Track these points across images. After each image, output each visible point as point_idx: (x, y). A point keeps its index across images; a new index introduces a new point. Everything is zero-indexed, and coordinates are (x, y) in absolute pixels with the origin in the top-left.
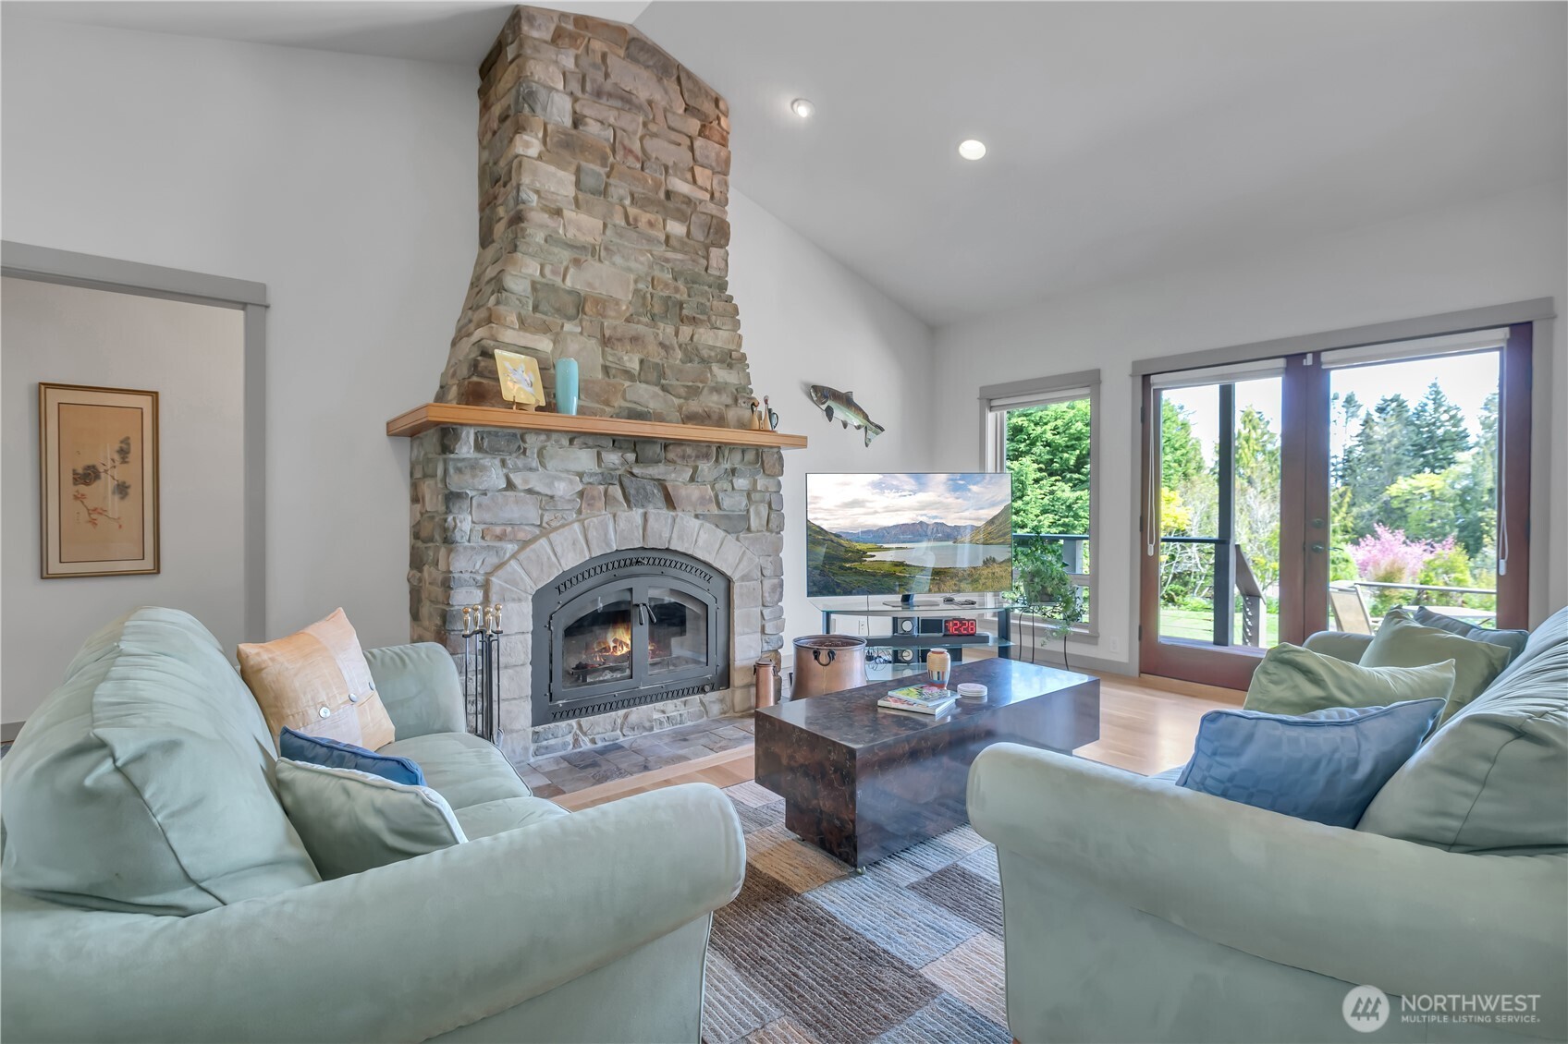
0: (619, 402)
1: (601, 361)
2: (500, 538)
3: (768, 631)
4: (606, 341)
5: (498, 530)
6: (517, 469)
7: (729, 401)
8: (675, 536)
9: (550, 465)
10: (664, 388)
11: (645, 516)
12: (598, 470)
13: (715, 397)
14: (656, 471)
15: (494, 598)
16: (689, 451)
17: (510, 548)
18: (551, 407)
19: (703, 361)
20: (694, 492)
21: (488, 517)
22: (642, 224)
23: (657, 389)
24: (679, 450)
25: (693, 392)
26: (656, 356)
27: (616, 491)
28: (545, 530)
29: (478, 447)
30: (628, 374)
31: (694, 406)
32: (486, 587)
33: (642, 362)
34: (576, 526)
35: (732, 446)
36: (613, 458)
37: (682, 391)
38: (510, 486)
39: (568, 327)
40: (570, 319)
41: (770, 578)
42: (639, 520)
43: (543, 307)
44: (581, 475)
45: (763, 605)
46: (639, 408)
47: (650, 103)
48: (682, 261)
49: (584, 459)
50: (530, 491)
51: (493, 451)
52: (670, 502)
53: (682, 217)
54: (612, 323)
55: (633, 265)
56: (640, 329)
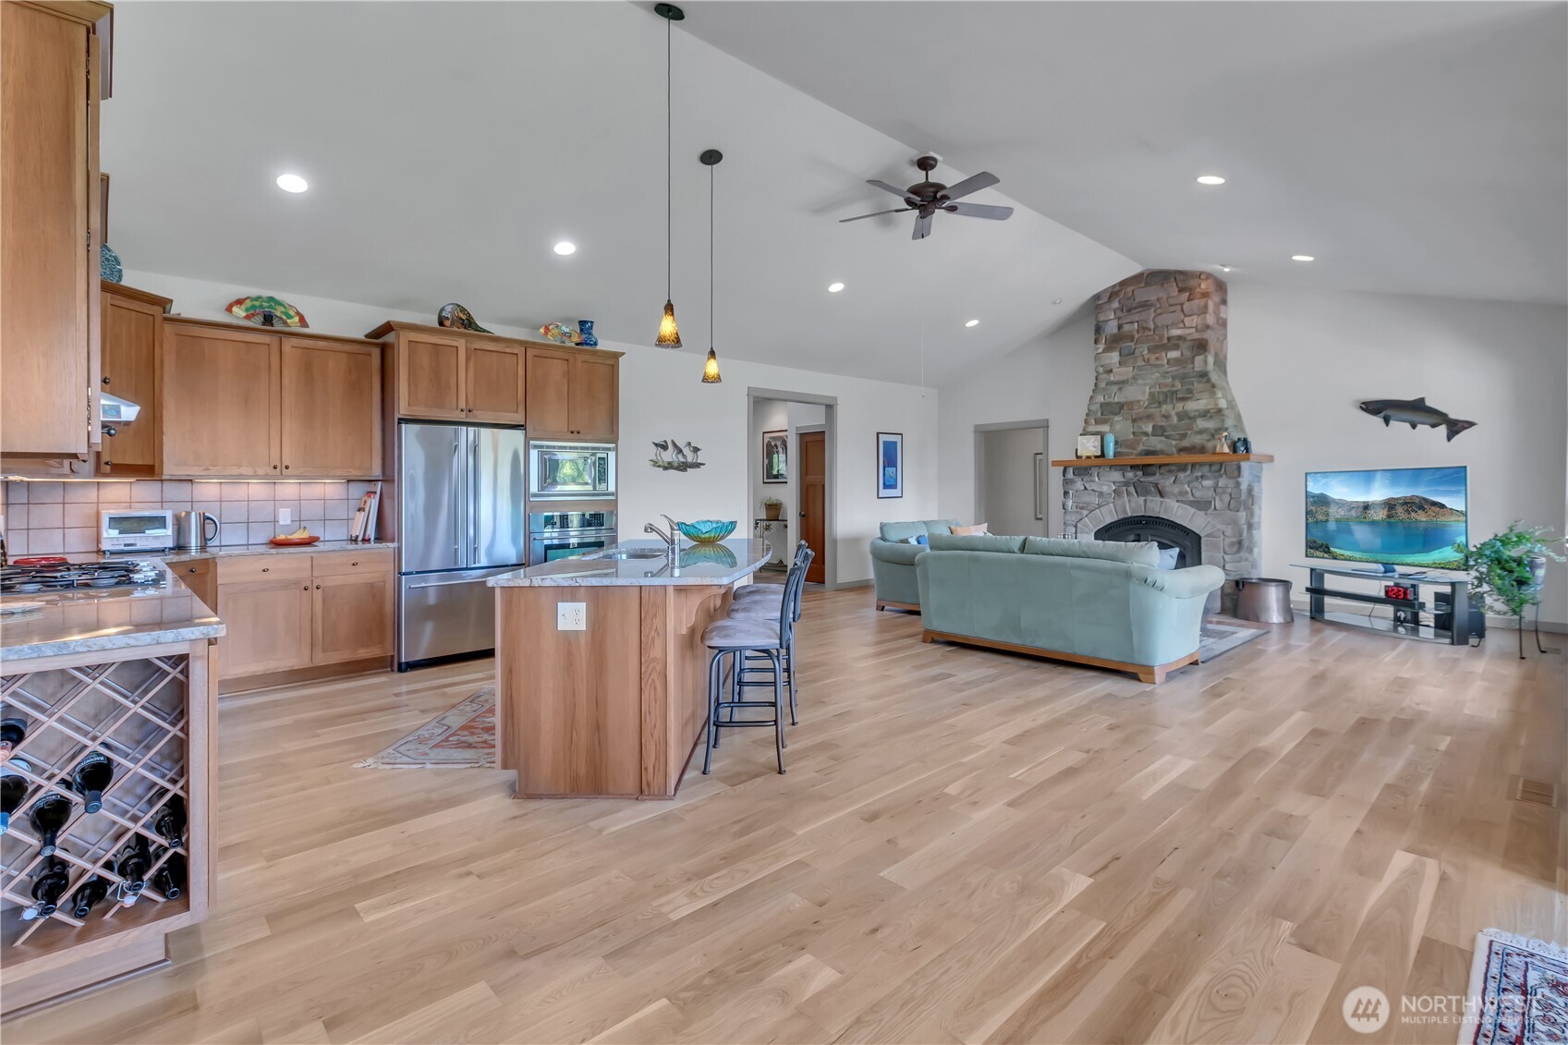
0: (1141, 448)
1: (1132, 430)
2: (1082, 508)
3: (1227, 568)
4: (1134, 421)
5: (1081, 505)
6: (1087, 482)
7: (1208, 437)
8: (1162, 510)
9: (1102, 479)
10: (1167, 437)
11: (1145, 501)
12: (1122, 480)
13: (1199, 437)
14: (1151, 479)
15: (1078, 531)
16: (1173, 468)
17: (1085, 512)
18: (1103, 455)
19: (1190, 418)
20: (1176, 489)
21: (1078, 500)
22: (1153, 361)
23: (1163, 438)
24: (1167, 468)
25: (1184, 436)
26: (1162, 423)
27: (1132, 489)
28: (1100, 506)
29: (1074, 473)
30: (1146, 434)
31: (1185, 443)
32: (1076, 527)
33: (1154, 427)
34: (1112, 505)
35: (1201, 464)
36: (1130, 475)
37: (1177, 437)
38: (1086, 488)
39: (1116, 418)
40: (1117, 414)
41: (1230, 537)
42: (1142, 503)
43: (1105, 413)
44: (1114, 483)
45: (1224, 552)
46: (1151, 449)
47: (1158, 300)
48: (1176, 370)
49: (1117, 476)
50: (1093, 490)
51: (1079, 475)
52: (1161, 494)
53: (1176, 347)
54: (1137, 411)
55: (1147, 381)
56: (1151, 411)
